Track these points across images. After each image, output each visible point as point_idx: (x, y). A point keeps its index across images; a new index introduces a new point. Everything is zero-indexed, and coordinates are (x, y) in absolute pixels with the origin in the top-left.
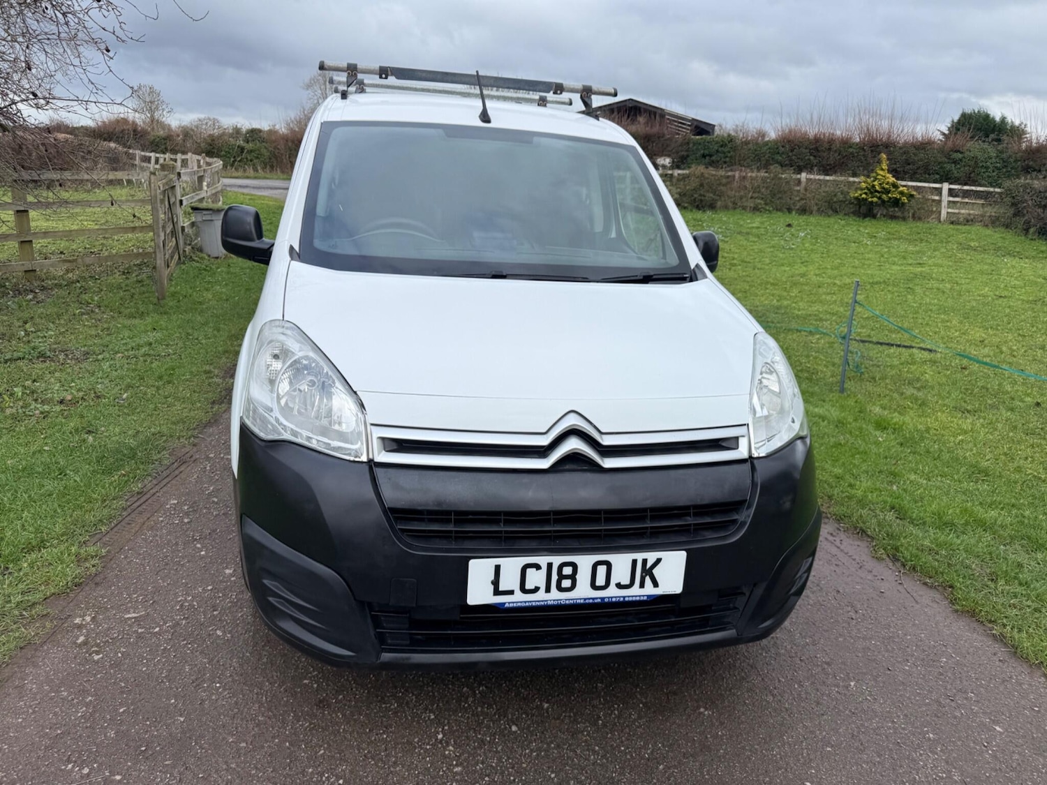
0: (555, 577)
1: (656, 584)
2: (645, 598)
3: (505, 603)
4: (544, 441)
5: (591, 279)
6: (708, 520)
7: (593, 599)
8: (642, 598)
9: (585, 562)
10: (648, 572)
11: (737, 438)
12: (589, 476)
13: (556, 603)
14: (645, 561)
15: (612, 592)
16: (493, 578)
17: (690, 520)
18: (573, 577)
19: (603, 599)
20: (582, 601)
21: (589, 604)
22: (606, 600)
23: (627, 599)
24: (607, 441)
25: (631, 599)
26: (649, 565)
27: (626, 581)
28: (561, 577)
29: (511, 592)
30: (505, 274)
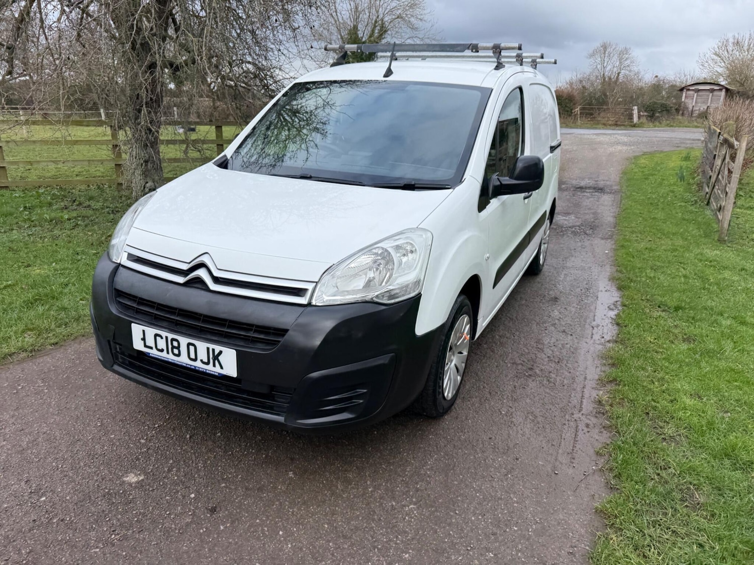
0: (170, 346)
1: (222, 368)
2: (217, 374)
3: (149, 354)
4: (185, 267)
5: (366, 183)
6: (262, 336)
7: (191, 365)
8: (215, 374)
9: (184, 341)
10: (216, 357)
11: (306, 290)
12: (203, 292)
13: (173, 361)
14: (213, 350)
15: (198, 364)
16: (142, 337)
17: (251, 334)
18: (178, 348)
19: (195, 367)
20: (185, 365)
21: (188, 368)
22: (197, 368)
23: (207, 371)
24: (217, 274)
25: (209, 372)
26: (216, 353)
27: (206, 360)
28: (173, 347)
29: (151, 348)
30: (309, 176)
